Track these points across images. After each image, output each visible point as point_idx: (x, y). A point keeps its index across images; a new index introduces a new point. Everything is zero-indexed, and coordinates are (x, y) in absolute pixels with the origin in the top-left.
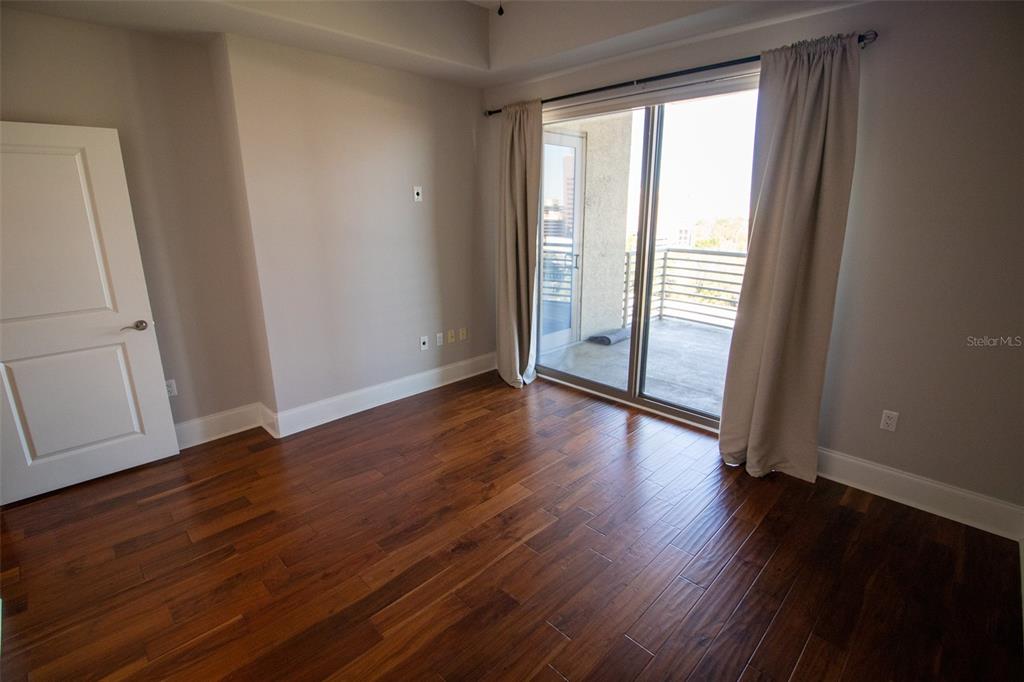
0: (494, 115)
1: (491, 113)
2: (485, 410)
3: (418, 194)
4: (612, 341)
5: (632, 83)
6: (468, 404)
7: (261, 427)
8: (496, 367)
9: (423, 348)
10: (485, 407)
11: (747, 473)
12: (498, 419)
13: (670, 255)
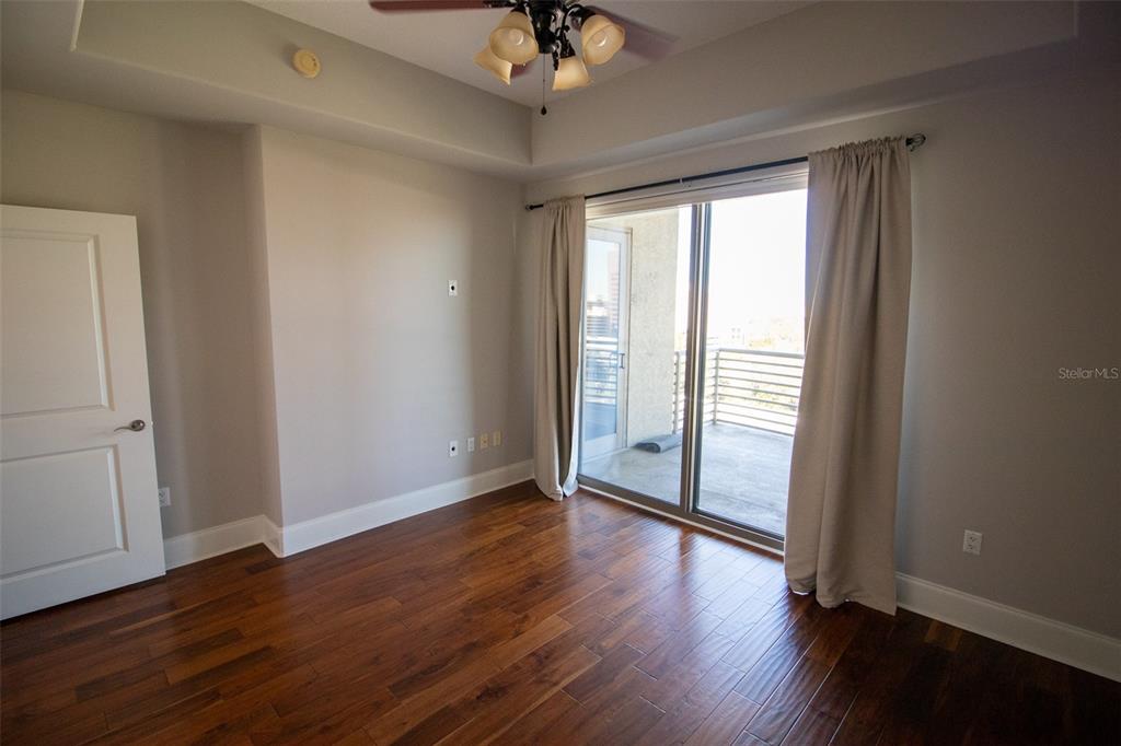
0: (535, 210)
1: (532, 207)
2: (519, 526)
3: (453, 288)
4: (662, 449)
5: (677, 181)
6: (501, 519)
7: (262, 544)
8: (533, 477)
9: (452, 454)
10: (520, 523)
11: (818, 603)
12: (534, 537)
13: (722, 355)
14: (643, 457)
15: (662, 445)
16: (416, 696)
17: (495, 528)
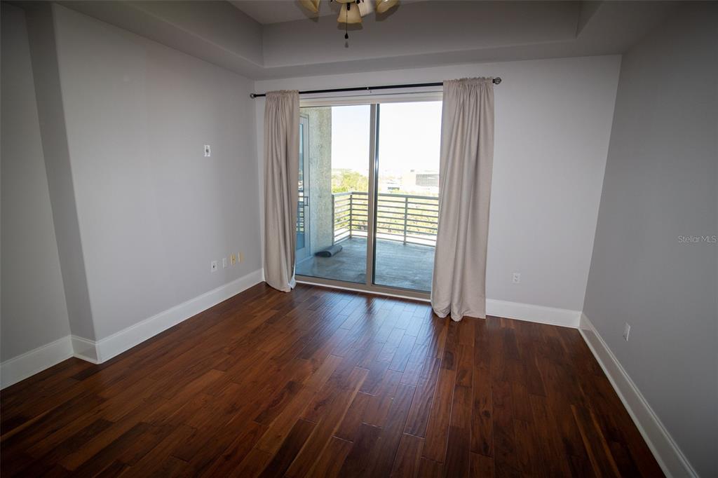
0: (257, 98)
1: (255, 96)
2: (272, 311)
3: (207, 151)
4: (332, 254)
5: (365, 89)
6: (259, 308)
7: (73, 358)
8: (263, 279)
9: (212, 270)
10: (271, 309)
11: (452, 320)
12: (288, 315)
13: (354, 196)
14: (322, 260)
15: (332, 252)
16: (276, 419)
17: (259, 314)
